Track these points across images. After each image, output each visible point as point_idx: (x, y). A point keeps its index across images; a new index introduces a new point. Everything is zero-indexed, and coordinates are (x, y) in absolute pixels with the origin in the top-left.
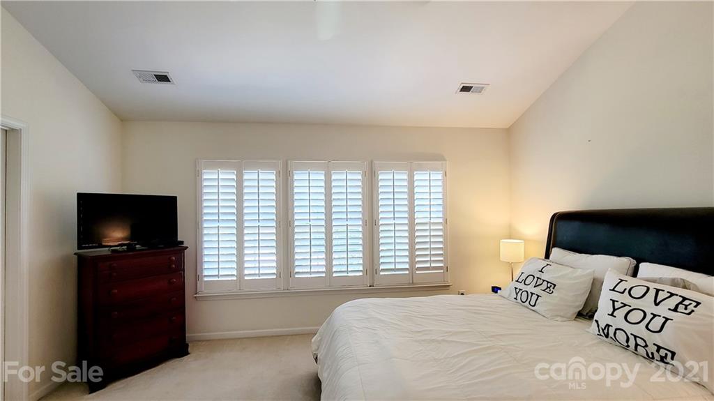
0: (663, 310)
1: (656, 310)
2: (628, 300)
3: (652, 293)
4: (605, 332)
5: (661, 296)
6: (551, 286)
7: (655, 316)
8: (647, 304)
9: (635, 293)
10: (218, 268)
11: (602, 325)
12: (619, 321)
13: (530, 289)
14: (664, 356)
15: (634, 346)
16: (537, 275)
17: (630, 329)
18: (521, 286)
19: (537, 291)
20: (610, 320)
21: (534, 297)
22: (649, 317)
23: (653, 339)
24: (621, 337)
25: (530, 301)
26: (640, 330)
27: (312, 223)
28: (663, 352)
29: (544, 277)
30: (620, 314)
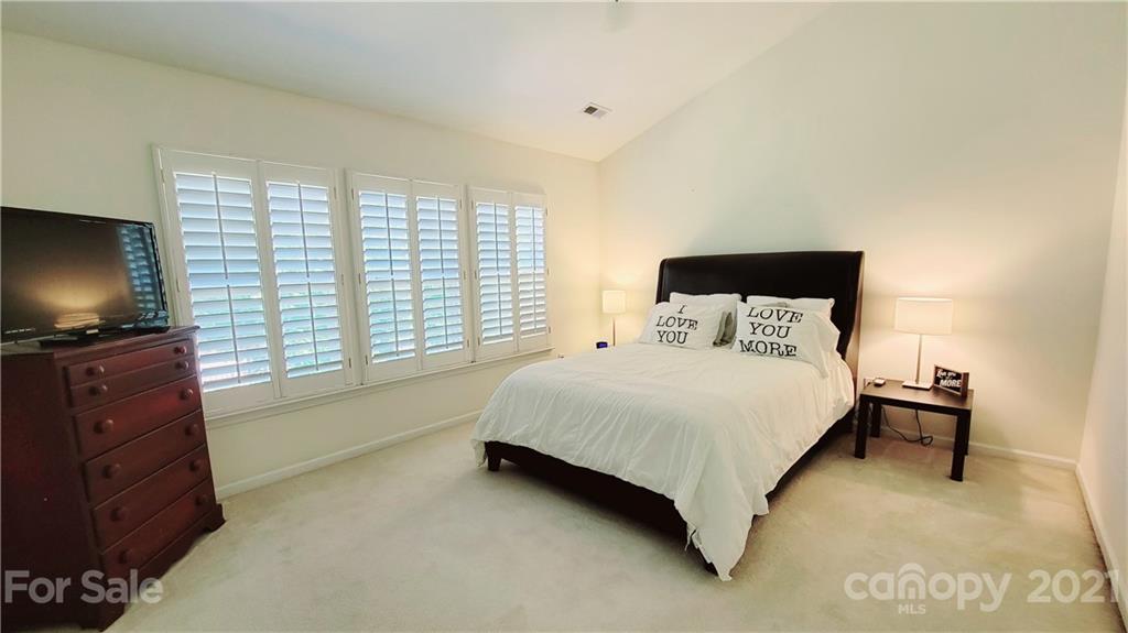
0: (784, 323)
1: (780, 323)
2: (762, 321)
3: (775, 313)
4: (747, 348)
5: (781, 314)
6: (693, 324)
7: (780, 327)
8: (773, 320)
9: (766, 314)
10: (238, 365)
11: (746, 342)
12: (759, 336)
13: (676, 328)
14: (789, 352)
15: (772, 349)
16: (677, 316)
17: (767, 340)
18: (665, 328)
19: (683, 329)
20: (752, 338)
21: (682, 335)
22: (777, 329)
23: (783, 342)
24: (761, 347)
25: (679, 339)
26: (774, 338)
27: (395, 277)
28: (789, 349)
29: (683, 316)
30: (759, 331)
